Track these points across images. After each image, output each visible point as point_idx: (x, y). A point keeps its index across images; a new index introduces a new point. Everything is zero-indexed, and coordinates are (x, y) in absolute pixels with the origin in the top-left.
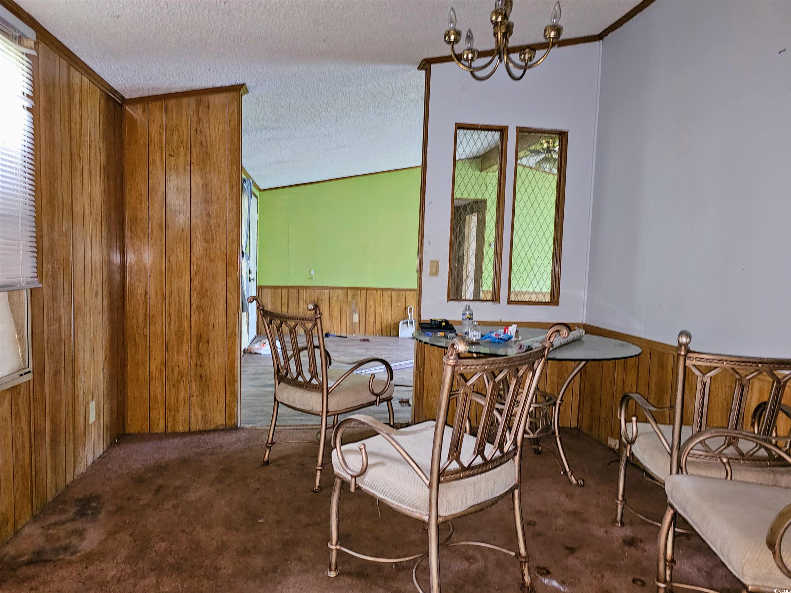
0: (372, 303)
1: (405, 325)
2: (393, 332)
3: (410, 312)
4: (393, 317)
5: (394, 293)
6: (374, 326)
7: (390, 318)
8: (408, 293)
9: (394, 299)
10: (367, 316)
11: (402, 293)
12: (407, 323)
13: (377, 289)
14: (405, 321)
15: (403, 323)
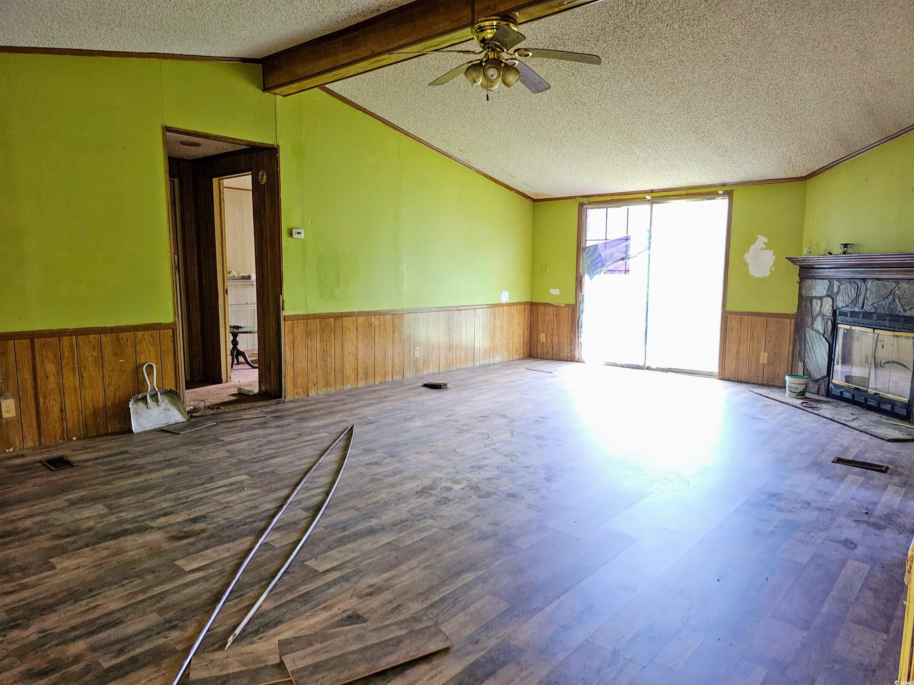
0: (51, 367)
1: (141, 404)
2: (114, 425)
3: (150, 374)
4: (110, 391)
5: (105, 338)
6: (63, 418)
7: (101, 394)
8: (139, 334)
9: (108, 350)
10: (41, 400)
11: (124, 336)
12: (144, 399)
13: (60, 333)
14: (140, 396)
15: (137, 400)
